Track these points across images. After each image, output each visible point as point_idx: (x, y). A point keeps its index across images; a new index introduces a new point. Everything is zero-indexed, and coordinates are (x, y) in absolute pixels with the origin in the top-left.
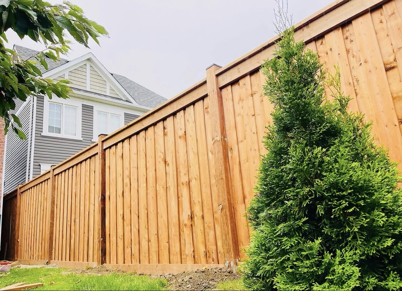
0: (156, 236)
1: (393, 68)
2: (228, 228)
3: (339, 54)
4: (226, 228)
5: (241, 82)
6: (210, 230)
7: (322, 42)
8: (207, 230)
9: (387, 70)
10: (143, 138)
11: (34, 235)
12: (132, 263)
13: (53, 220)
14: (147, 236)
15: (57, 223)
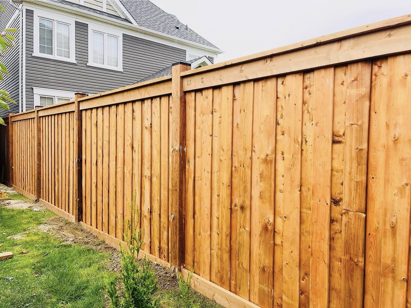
0: (122, 216)
1: (339, 142)
2: (176, 237)
3: (295, 104)
4: (175, 237)
5: (205, 93)
6: (164, 230)
7: (283, 82)
8: (162, 229)
9: (334, 142)
10: (114, 113)
11: (25, 168)
12: (102, 231)
13: (40, 162)
14: (114, 212)
15: (43, 165)
